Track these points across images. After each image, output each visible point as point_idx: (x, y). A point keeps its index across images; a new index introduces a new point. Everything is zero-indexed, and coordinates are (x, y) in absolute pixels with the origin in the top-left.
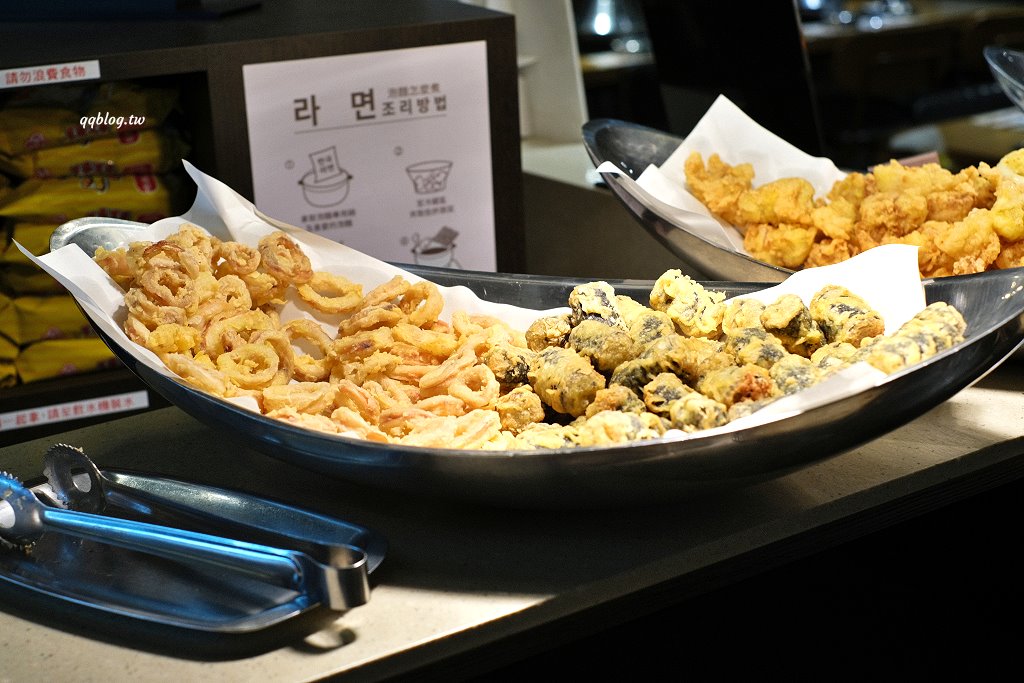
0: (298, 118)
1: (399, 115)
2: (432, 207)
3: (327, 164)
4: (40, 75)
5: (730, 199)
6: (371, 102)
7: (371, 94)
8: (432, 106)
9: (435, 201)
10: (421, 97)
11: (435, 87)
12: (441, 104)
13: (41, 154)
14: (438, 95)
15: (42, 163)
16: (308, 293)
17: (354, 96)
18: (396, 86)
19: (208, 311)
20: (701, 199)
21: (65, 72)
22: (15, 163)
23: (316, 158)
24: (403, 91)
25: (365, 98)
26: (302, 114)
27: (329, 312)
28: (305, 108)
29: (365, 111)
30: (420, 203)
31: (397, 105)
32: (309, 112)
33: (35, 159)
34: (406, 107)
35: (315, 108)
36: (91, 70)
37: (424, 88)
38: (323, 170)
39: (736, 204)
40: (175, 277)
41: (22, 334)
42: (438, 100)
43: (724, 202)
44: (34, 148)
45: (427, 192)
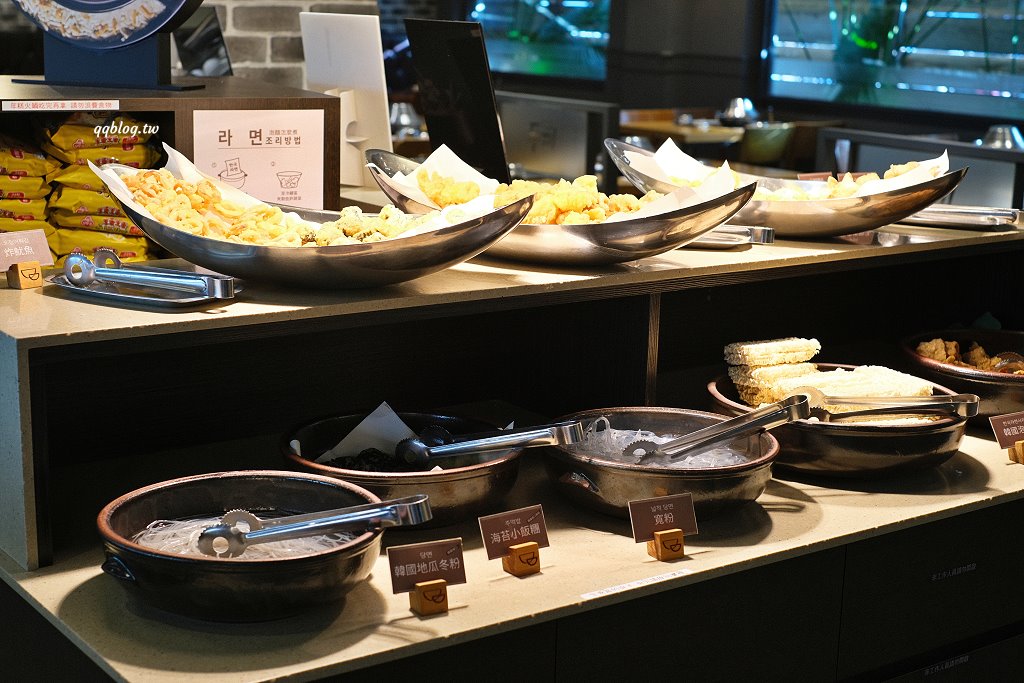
0: (220, 141)
1: (275, 144)
2: (289, 196)
3: (234, 167)
4: (88, 105)
5: (437, 190)
6: (260, 136)
7: (260, 132)
8: (293, 141)
9: (291, 193)
10: (287, 136)
11: (295, 131)
12: (298, 140)
13: (80, 151)
14: (296, 136)
15: (80, 156)
16: (218, 207)
17: (251, 132)
18: (274, 130)
19: (172, 206)
20: (424, 191)
21: (101, 105)
22: (66, 154)
23: (228, 163)
24: (278, 132)
25: (258, 134)
26: (222, 139)
27: (227, 217)
28: (225, 136)
29: (257, 140)
30: (283, 193)
31: (273, 139)
32: (227, 138)
33: (78, 154)
34: (278, 141)
35: (230, 137)
36: (114, 105)
37: (289, 132)
38: (232, 170)
39: (440, 194)
40: (158, 188)
41: (60, 249)
42: (296, 139)
43: (434, 192)
44: (78, 147)
45: (287, 187)
